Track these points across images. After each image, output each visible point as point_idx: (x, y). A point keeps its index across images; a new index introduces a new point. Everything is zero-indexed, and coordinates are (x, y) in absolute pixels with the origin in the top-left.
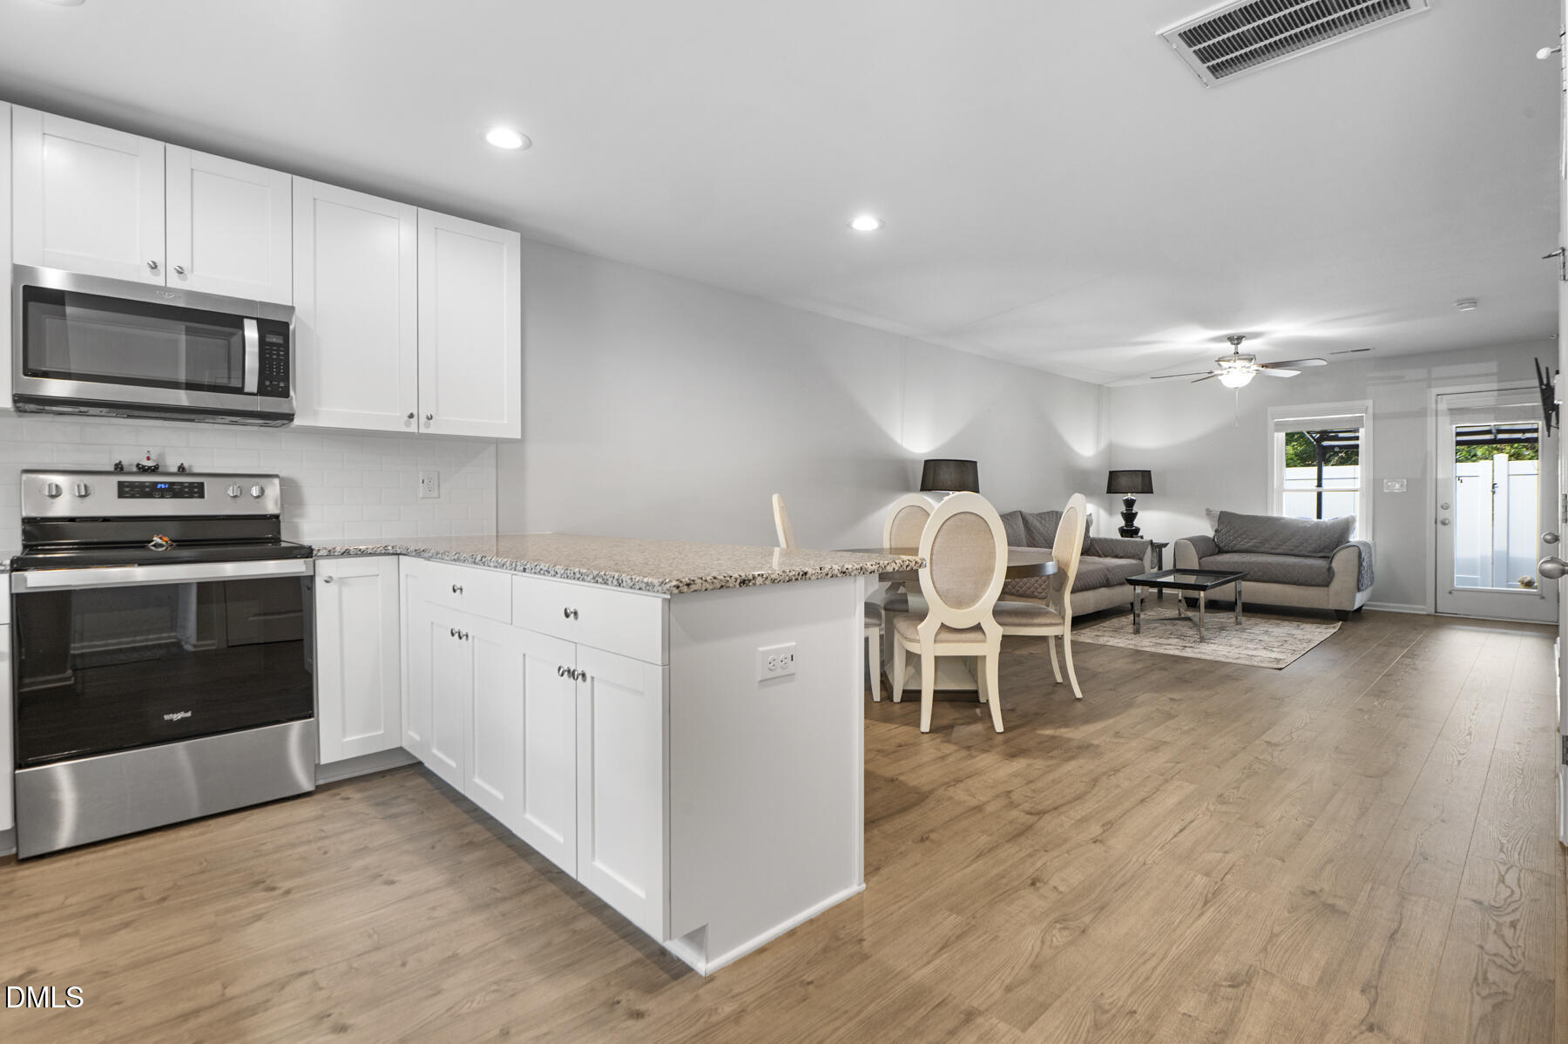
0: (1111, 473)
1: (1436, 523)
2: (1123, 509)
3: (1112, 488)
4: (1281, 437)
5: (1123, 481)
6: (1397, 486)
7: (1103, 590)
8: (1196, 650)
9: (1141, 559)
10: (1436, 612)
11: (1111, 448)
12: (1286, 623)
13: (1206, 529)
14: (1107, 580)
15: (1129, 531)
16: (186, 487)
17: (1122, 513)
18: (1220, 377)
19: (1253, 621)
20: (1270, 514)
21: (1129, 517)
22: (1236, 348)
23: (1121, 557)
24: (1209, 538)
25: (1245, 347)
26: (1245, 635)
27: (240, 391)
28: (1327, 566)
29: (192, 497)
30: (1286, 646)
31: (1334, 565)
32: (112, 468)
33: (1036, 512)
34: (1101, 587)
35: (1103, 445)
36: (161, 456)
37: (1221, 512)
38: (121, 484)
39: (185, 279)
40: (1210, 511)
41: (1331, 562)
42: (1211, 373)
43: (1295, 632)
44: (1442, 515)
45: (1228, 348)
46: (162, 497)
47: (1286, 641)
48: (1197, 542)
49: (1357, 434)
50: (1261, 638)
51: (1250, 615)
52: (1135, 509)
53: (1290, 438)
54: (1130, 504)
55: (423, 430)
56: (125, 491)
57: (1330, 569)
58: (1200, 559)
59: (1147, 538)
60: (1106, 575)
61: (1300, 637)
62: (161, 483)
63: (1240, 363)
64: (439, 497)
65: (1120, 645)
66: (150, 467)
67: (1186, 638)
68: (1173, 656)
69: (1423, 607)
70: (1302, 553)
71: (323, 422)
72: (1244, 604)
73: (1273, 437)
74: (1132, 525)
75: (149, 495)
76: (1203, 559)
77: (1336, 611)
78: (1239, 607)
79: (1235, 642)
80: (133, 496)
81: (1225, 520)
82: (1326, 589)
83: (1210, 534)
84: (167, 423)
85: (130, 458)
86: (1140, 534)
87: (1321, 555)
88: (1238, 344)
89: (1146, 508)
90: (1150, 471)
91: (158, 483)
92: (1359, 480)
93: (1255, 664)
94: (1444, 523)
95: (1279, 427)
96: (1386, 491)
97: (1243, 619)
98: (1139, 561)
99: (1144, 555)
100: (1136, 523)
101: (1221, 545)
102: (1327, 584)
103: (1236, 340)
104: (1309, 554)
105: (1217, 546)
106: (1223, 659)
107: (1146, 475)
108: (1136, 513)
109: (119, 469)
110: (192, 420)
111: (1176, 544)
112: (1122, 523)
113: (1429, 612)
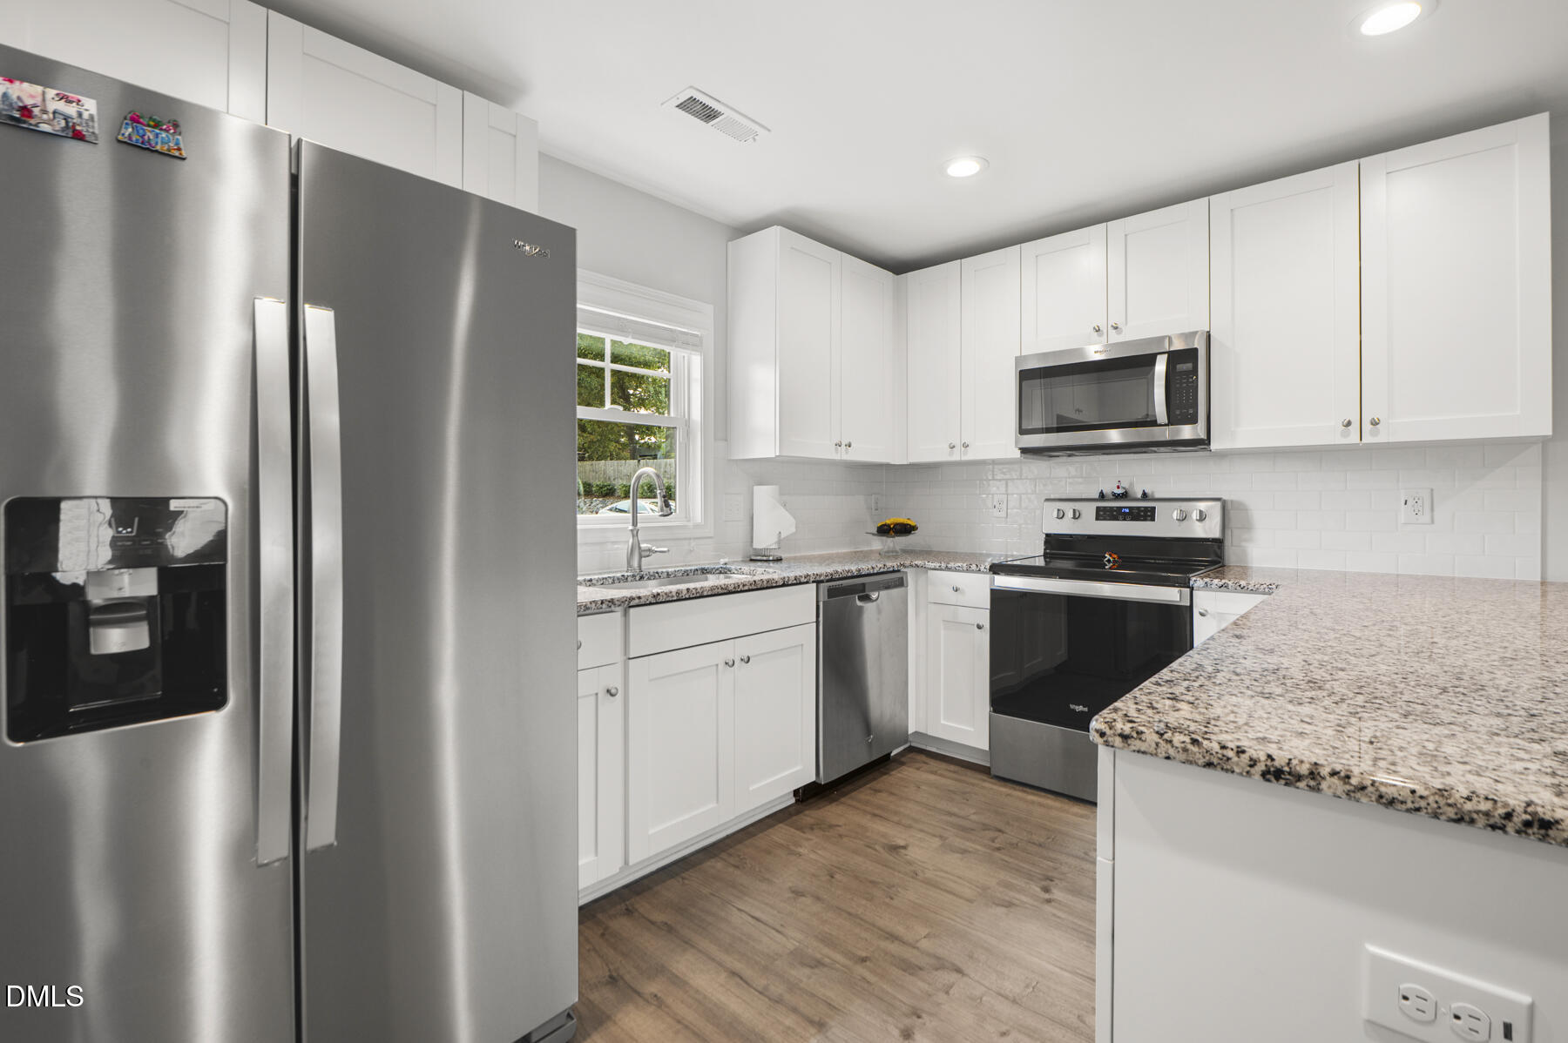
16: (1142, 511)
27: (1154, 423)
29: (1145, 520)
32: (1097, 496)
36: (1131, 484)
38: (1098, 509)
39: (1120, 333)
46: (1125, 520)
55: (1367, 439)
56: (1102, 514)
62: (1125, 508)
64: (1433, 522)
66: (1119, 495)
71: (1241, 443)
75: (1115, 518)
80: (1105, 519)
84: (1136, 456)
85: (1109, 488)
91: (1122, 508)
109: (1102, 496)
110: (1145, 452)
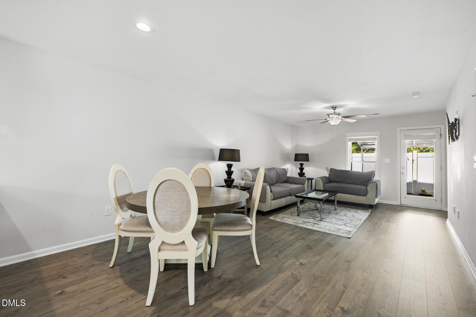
0: (296, 154)
1: (400, 173)
2: (300, 166)
3: (296, 160)
4: (350, 144)
5: (299, 157)
6: (388, 160)
7: (289, 197)
8: (319, 226)
9: (304, 185)
10: (401, 204)
11: (297, 146)
12: (352, 210)
13: (326, 174)
14: (290, 194)
15: (302, 174)
17: (299, 168)
18: (329, 121)
19: (341, 208)
20: (346, 170)
21: (302, 169)
22: (335, 111)
23: (297, 184)
24: (327, 177)
25: (337, 110)
26: (337, 217)
28: (366, 189)
30: (352, 223)
31: (368, 189)
33: (267, 168)
34: (287, 196)
35: (294, 145)
37: (331, 168)
40: (327, 168)
41: (367, 187)
42: (326, 119)
43: (355, 214)
44: (402, 171)
45: (332, 111)
47: (352, 220)
48: (323, 178)
49: (374, 144)
50: (343, 218)
51: (340, 205)
52: (303, 166)
53: (353, 143)
54: (302, 165)
57: (367, 190)
58: (324, 185)
59: (307, 177)
60: (290, 192)
61: (357, 217)
63: (336, 116)
65: (290, 223)
67: (316, 218)
68: (309, 229)
69: (397, 202)
70: (357, 183)
72: (337, 201)
73: (348, 143)
74: (302, 172)
76: (325, 185)
77: (369, 205)
78: (336, 202)
79: (334, 221)
81: (332, 171)
82: (365, 197)
83: (328, 176)
86: (305, 175)
87: (364, 184)
88: (335, 109)
89: (307, 166)
90: (308, 154)
92: (375, 158)
93: (340, 234)
94: (403, 174)
95: (350, 140)
96: (384, 162)
97: (337, 207)
98: (303, 186)
99: (305, 183)
100: (304, 171)
101: (331, 180)
102: (365, 195)
103: (334, 108)
104: (360, 184)
105: (329, 180)
106: (327, 232)
107: (307, 155)
108: (304, 168)
111: (316, 179)
112: (299, 171)
113: (399, 204)
